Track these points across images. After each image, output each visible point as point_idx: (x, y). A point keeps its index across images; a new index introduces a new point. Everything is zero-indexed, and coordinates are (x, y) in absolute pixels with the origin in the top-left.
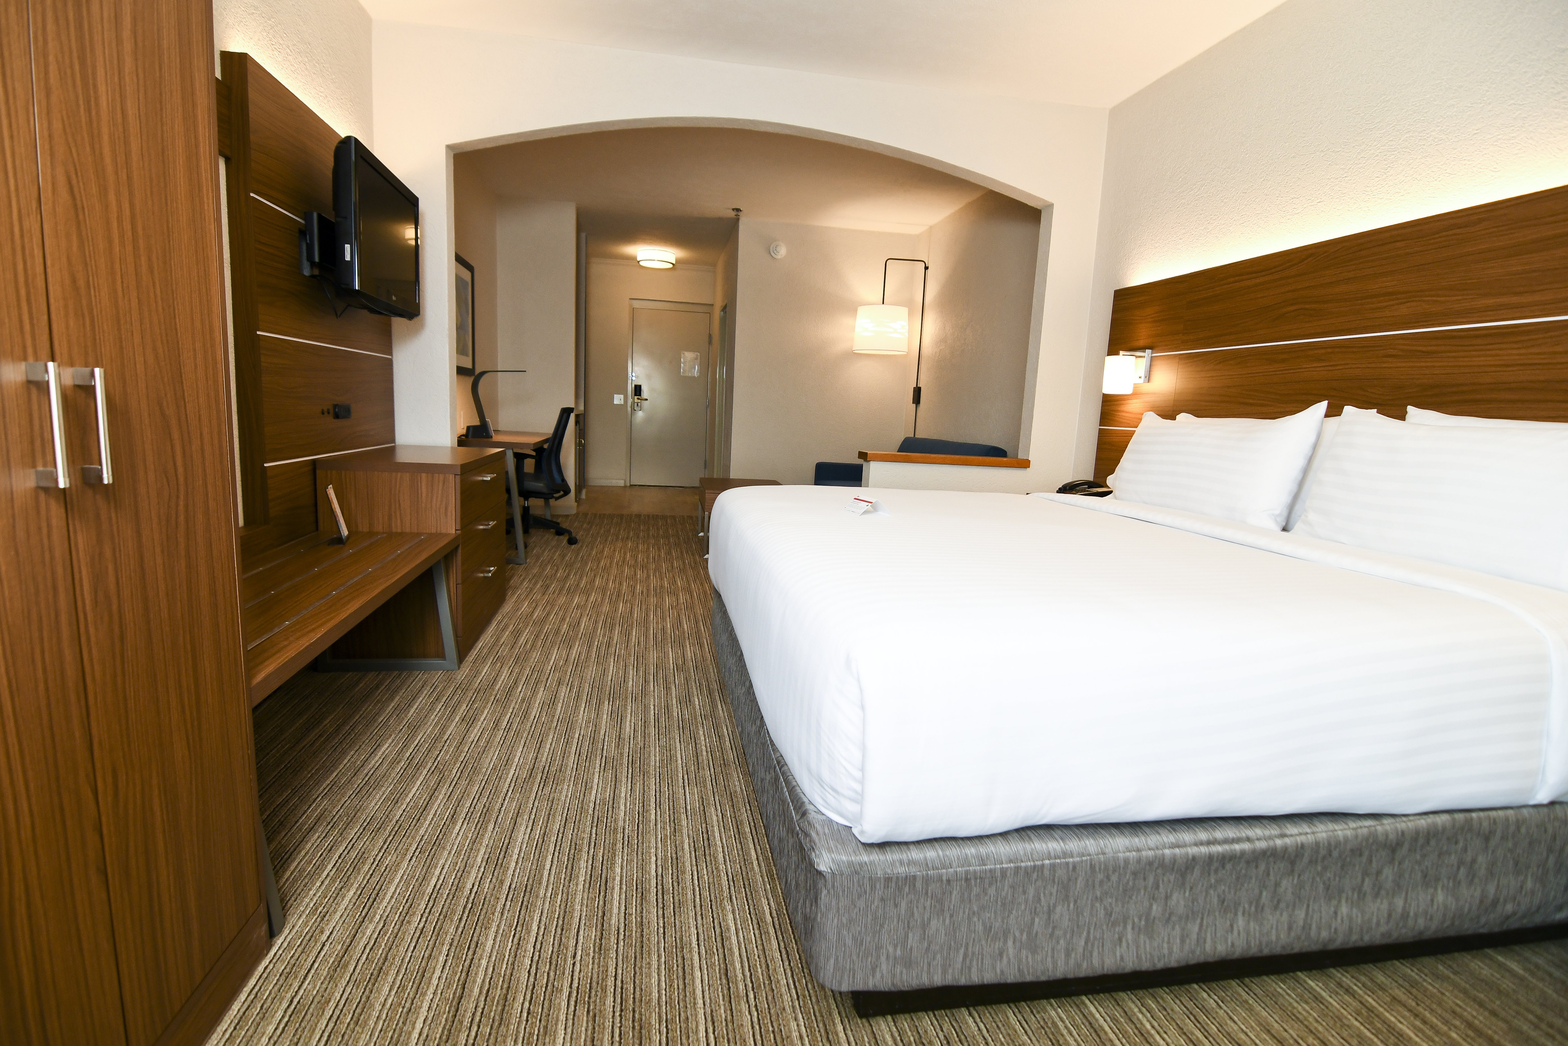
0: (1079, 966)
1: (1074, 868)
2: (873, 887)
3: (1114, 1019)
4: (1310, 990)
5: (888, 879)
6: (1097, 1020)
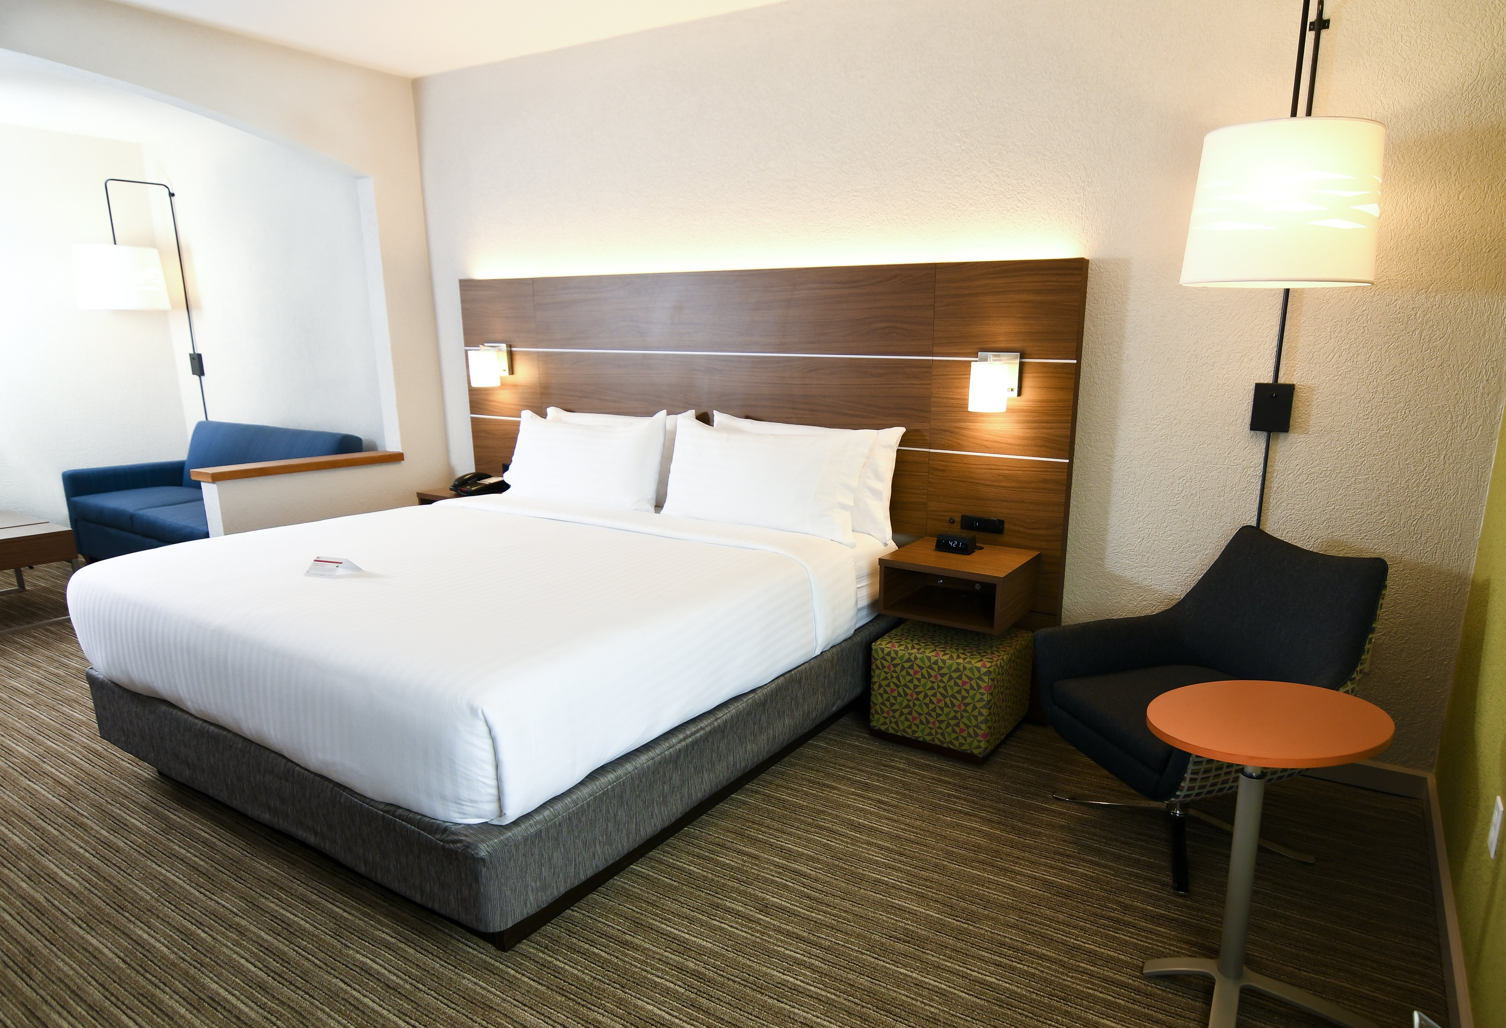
0: (635, 840)
1: (624, 783)
2: (517, 850)
3: (653, 867)
4: (740, 801)
5: (526, 839)
6: (644, 873)
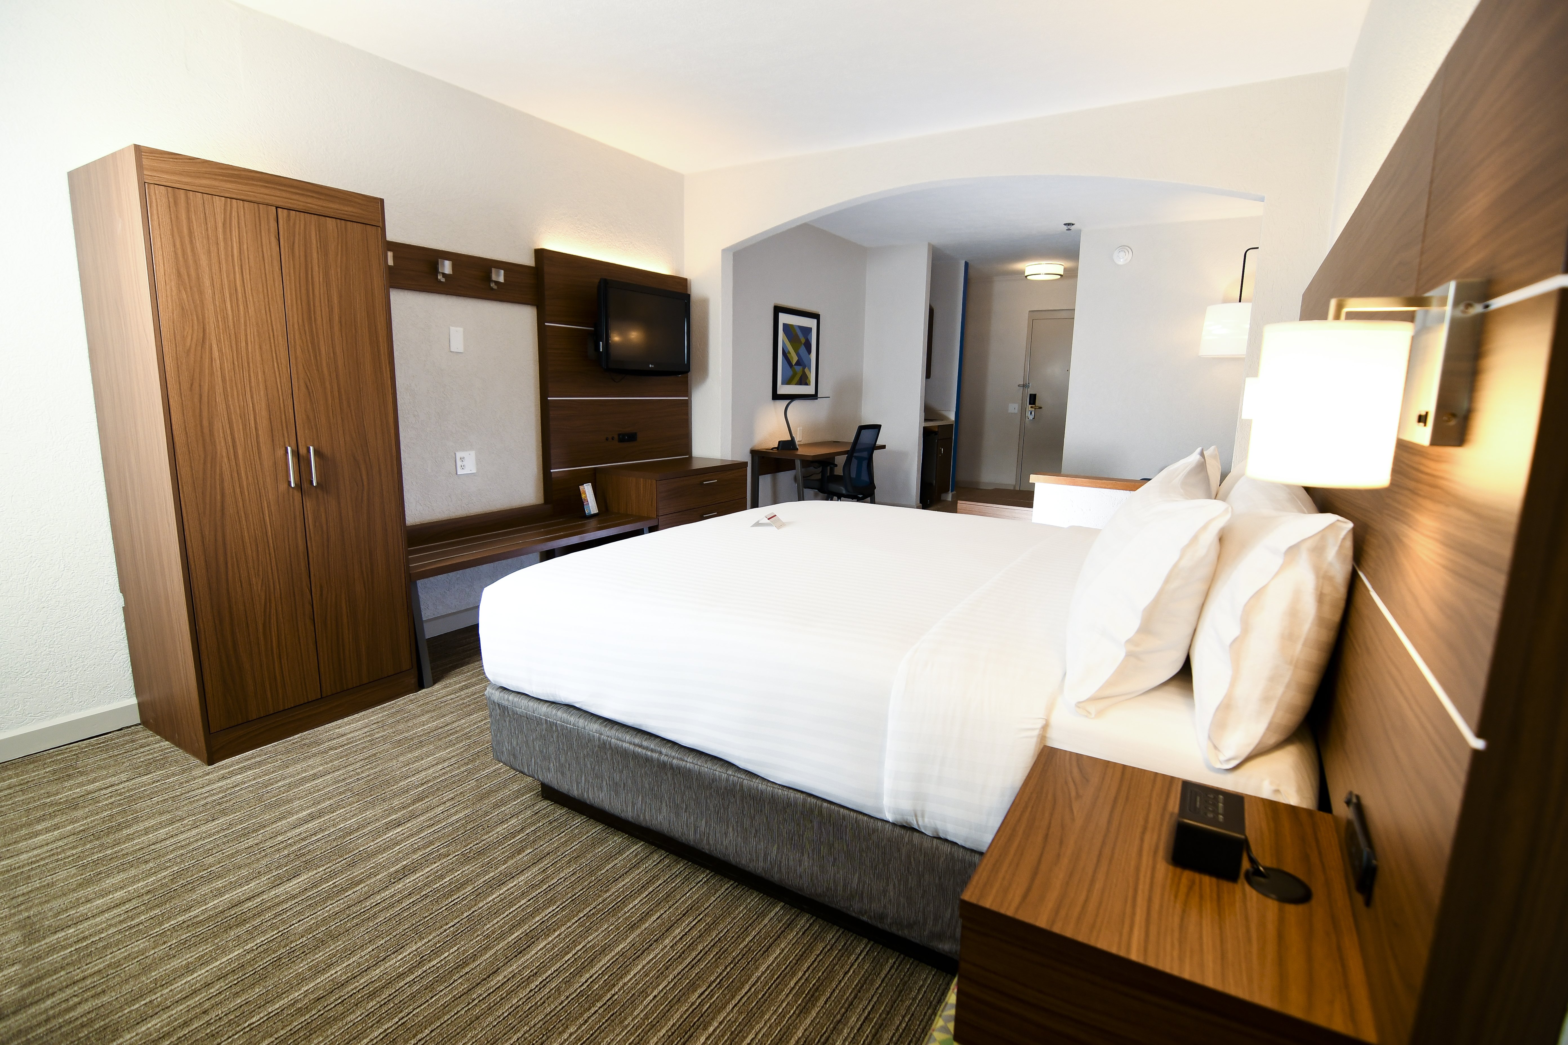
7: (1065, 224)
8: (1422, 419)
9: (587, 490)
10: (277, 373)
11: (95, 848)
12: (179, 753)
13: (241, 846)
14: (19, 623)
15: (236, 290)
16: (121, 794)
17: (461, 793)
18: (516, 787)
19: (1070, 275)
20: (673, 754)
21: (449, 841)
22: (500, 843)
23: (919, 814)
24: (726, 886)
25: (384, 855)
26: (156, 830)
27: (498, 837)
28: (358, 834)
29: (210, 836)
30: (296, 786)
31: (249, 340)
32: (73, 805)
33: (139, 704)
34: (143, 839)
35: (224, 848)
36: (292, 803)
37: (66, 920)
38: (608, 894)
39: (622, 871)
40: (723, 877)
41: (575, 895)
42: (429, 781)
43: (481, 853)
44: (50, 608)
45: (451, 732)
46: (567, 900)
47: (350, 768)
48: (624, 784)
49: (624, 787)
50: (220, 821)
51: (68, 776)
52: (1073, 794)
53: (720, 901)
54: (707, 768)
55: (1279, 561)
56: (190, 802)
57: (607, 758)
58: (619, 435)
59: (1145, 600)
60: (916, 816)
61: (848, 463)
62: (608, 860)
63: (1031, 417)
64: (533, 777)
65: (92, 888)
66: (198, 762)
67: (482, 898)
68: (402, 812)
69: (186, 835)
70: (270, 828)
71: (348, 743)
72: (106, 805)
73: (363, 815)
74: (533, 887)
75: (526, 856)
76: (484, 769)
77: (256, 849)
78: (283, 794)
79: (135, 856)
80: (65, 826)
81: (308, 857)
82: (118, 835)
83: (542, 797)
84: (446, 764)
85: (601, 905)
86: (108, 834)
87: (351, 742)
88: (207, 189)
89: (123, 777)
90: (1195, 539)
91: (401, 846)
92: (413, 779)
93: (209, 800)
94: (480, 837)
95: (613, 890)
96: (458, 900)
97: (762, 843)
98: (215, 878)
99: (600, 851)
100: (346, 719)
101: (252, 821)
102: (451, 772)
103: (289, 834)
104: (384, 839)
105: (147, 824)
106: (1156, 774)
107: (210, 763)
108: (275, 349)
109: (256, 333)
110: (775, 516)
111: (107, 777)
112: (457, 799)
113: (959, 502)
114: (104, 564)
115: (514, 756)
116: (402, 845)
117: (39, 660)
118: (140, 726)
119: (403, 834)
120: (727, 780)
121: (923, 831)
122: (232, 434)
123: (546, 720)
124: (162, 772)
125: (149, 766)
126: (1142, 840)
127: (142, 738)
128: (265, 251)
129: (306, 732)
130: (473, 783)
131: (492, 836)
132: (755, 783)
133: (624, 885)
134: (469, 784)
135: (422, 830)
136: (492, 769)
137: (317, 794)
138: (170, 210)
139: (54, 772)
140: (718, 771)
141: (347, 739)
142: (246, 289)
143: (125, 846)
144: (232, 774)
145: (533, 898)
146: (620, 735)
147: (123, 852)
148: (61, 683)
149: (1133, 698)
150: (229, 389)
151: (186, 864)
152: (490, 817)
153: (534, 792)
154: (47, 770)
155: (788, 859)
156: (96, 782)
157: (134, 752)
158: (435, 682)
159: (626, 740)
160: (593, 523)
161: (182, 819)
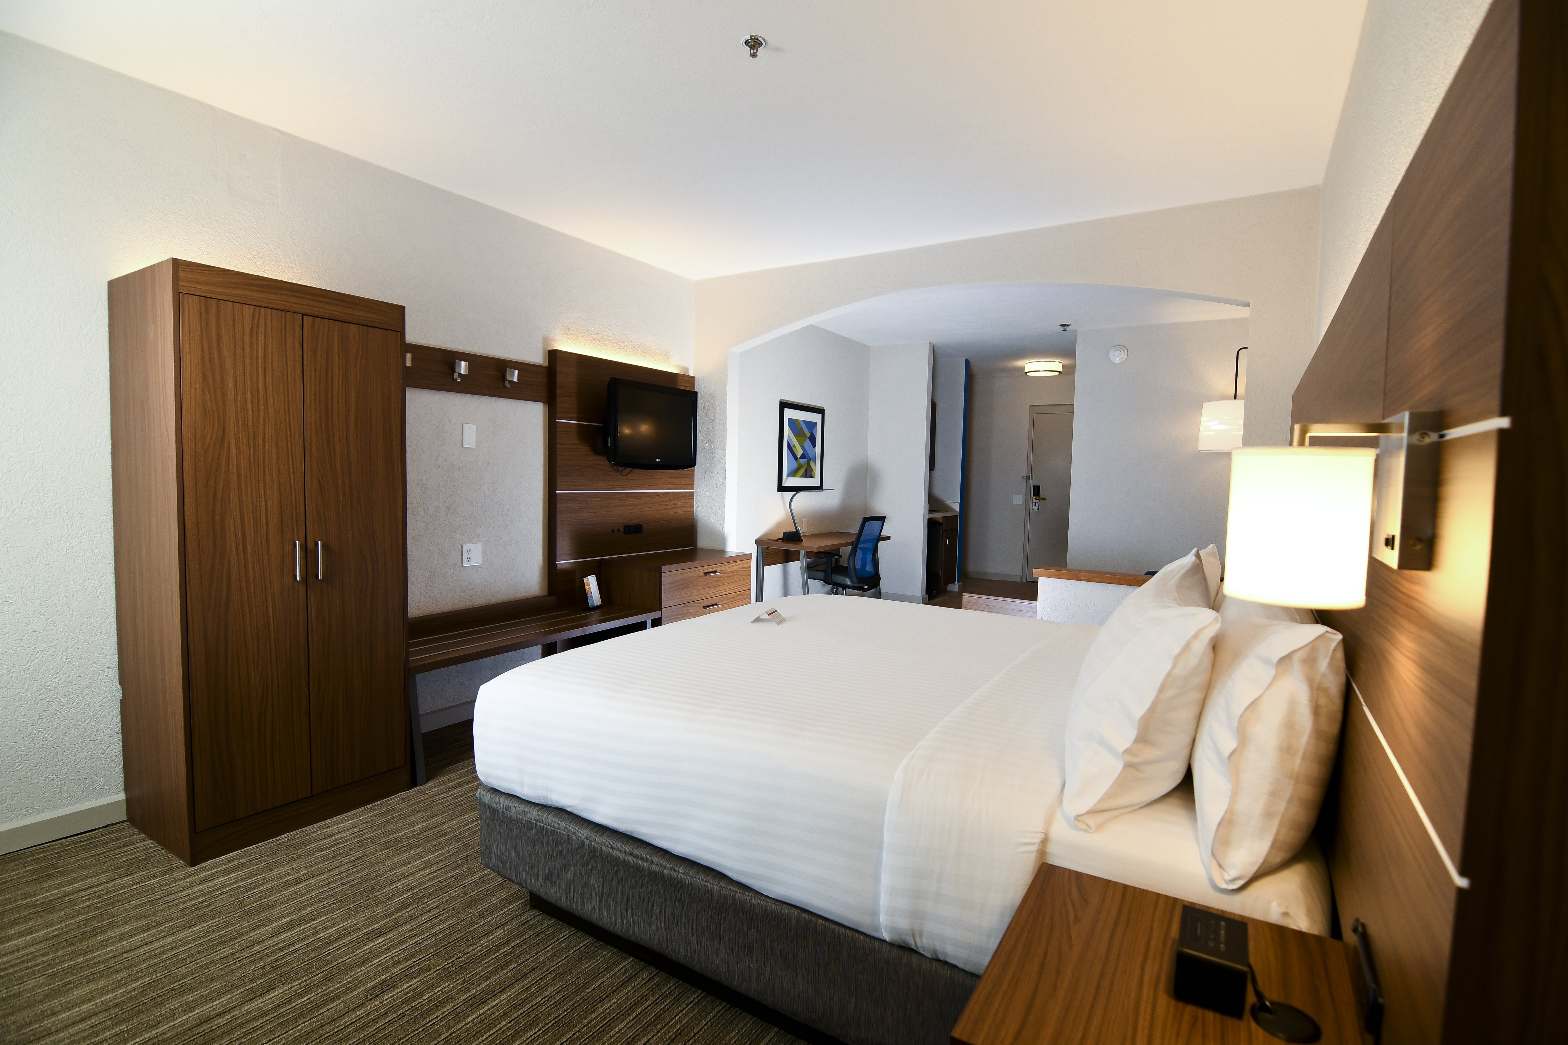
7: (1061, 325)
8: (1389, 542)
9: (591, 583)
10: (291, 470)
11: (66, 955)
12: (161, 853)
13: (217, 955)
14: (16, 715)
15: (258, 391)
16: (98, 897)
17: (447, 901)
18: (504, 895)
19: (1068, 372)
20: (665, 863)
21: (431, 953)
22: (483, 956)
23: (917, 934)
24: (718, 1008)
25: (363, 968)
26: (131, 936)
27: (482, 950)
28: (338, 944)
29: (185, 944)
30: (278, 891)
31: (266, 439)
32: (49, 907)
33: (127, 799)
34: (116, 946)
35: (199, 957)
36: (273, 909)
37: (29, 1035)
38: (593, 1016)
39: (609, 991)
40: (715, 998)
41: (559, 1016)
42: (415, 887)
43: (463, 968)
44: (48, 700)
45: (440, 833)
46: (550, 1022)
47: (335, 872)
48: (614, 895)
49: (614, 898)
50: (197, 928)
51: (47, 875)
52: (1072, 917)
53: (711, 1026)
54: (700, 879)
55: (1273, 672)
56: (169, 906)
57: (597, 866)
58: (625, 527)
59: (1140, 710)
60: (914, 936)
61: (853, 552)
62: (595, 977)
63: (1036, 509)
64: (521, 885)
65: (59, 999)
66: (180, 862)
67: (461, 1019)
68: (385, 921)
69: (161, 943)
70: (247, 937)
71: (335, 845)
72: (83, 908)
73: (344, 924)
74: (516, 1007)
75: (510, 971)
76: (472, 875)
77: (232, 959)
78: (265, 899)
79: (106, 965)
80: (38, 931)
81: (284, 970)
82: (92, 942)
83: (530, 906)
84: (433, 869)
85: (585, 1029)
86: (81, 941)
87: (338, 844)
88: (238, 298)
89: (104, 877)
90: (1187, 647)
91: (381, 959)
92: (399, 884)
93: (188, 904)
94: (464, 950)
95: (599, 1011)
96: (436, 1020)
97: (755, 963)
98: (186, 991)
99: (588, 968)
100: (335, 819)
101: (230, 929)
102: (438, 876)
103: (267, 944)
104: (364, 951)
105: (122, 930)
106: (1158, 895)
107: (193, 865)
108: (291, 447)
109: (273, 432)
110: (776, 611)
111: (86, 878)
112: (442, 907)
113: (964, 594)
114: (106, 655)
115: (503, 862)
116: (383, 958)
117: (32, 753)
118: (126, 824)
119: (384, 945)
120: (720, 892)
121: (922, 952)
122: (243, 528)
123: (536, 825)
124: (143, 873)
125: (131, 867)
126: (1143, 969)
127: (127, 836)
128: (288, 355)
129: (293, 832)
130: (460, 890)
131: (476, 949)
132: (748, 896)
133: (611, 1006)
134: (455, 891)
135: (403, 941)
136: (480, 875)
137: (299, 900)
138: (201, 318)
139: (34, 871)
140: (711, 883)
141: (335, 840)
142: (268, 390)
143: (97, 953)
144: (215, 876)
145: (514, 1019)
146: (611, 843)
147: (95, 960)
148: (51, 777)
149: (1134, 811)
150: (243, 486)
151: (158, 975)
152: (475, 927)
153: (523, 901)
154: (27, 869)
155: (782, 981)
156: (75, 883)
157: (117, 851)
158: (428, 780)
159: (617, 847)
160: (596, 615)
161: (160, 925)
